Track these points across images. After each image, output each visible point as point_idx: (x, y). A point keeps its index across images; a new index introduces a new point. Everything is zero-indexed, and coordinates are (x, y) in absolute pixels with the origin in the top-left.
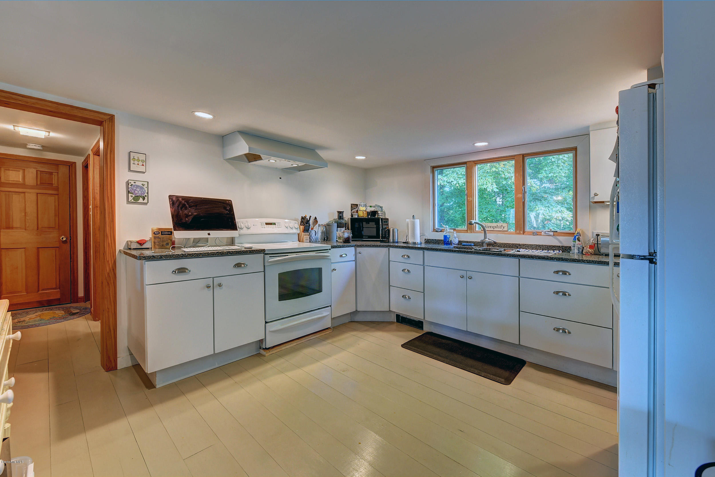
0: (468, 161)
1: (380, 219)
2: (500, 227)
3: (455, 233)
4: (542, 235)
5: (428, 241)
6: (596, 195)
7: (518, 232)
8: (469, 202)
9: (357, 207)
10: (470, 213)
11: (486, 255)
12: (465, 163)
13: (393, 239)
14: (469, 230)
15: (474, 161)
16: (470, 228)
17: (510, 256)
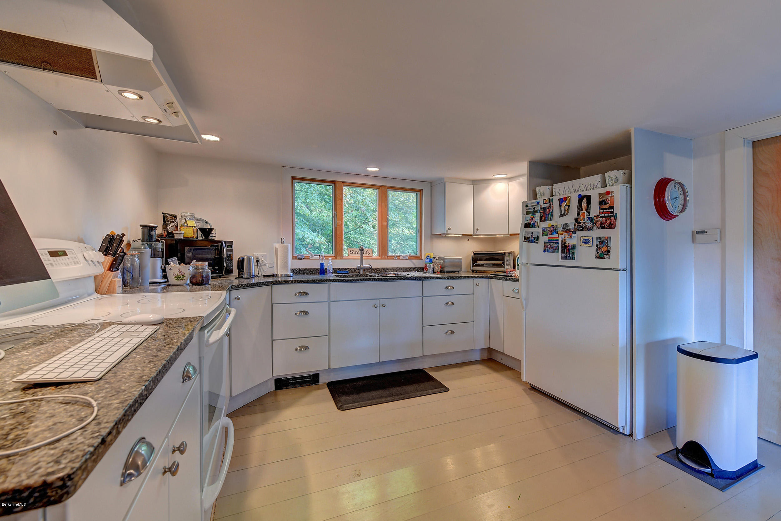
0: (338, 181)
1: (223, 241)
2: (366, 253)
3: (330, 260)
4: (401, 259)
5: (295, 271)
6: (449, 229)
7: (383, 256)
8: (339, 225)
9: (175, 221)
10: (340, 238)
11: (399, 280)
12: (334, 182)
13: (249, 273)
14: (339, 256)
15: (343, 182)
16: (339, 255)
17: (417, 279)
